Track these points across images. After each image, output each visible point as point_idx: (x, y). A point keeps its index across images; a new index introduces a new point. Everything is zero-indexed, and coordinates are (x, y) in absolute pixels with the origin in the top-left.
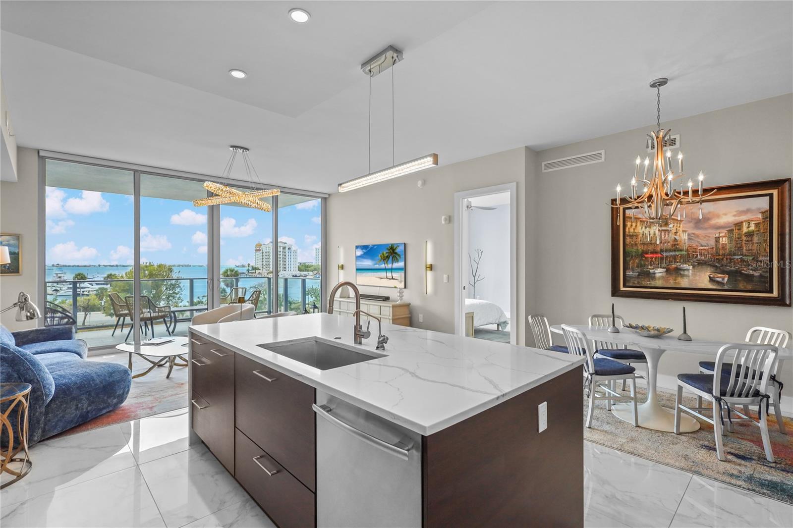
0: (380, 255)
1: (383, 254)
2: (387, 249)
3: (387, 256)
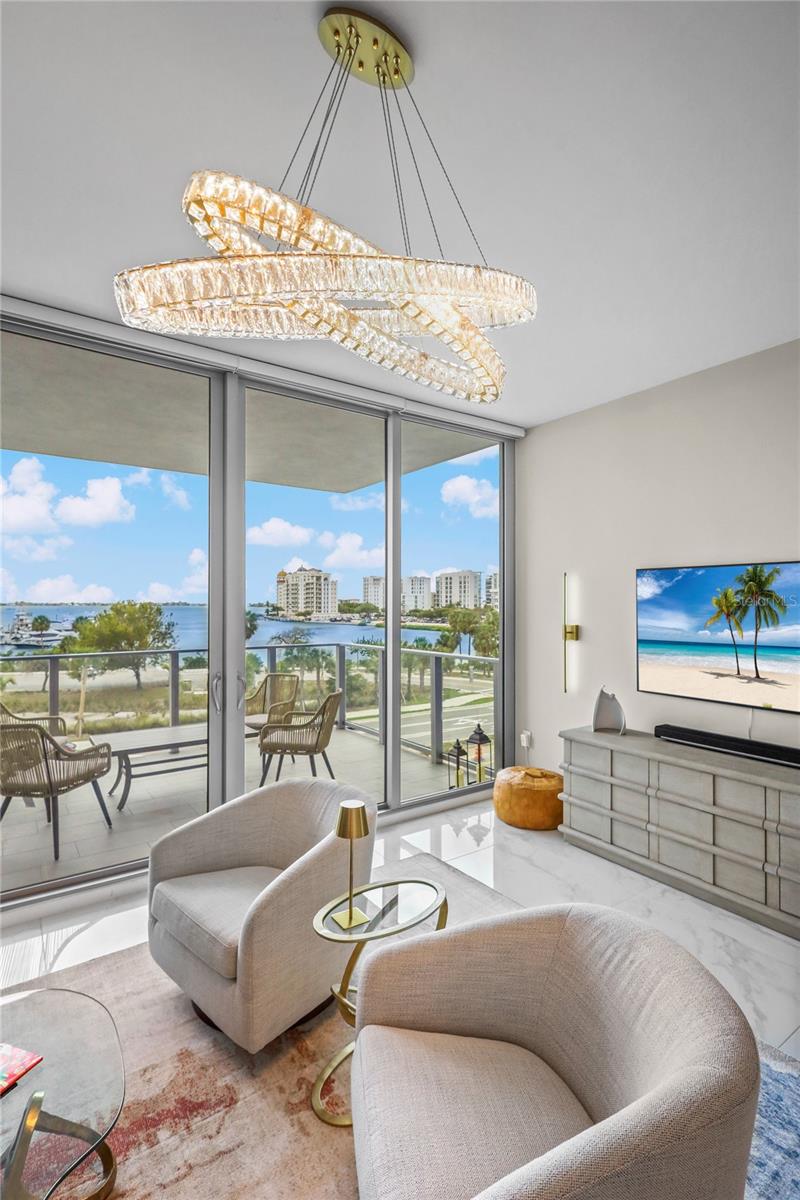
0: (714, 600)
1: (726, 596)
3: (739, 607)
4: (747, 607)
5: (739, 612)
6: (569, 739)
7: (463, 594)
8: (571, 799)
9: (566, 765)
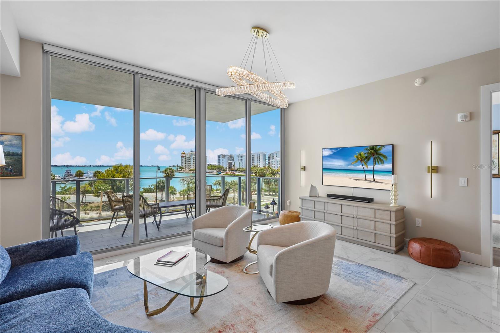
0: (355, 156)
1: (360, 155)
2: (367, 149)
3: (366, 157)
4: (370, 158)
5: (366, 160)
6: (302, 199)
7: (259, 162)
8: (303, 217)
9: (301, 207)
